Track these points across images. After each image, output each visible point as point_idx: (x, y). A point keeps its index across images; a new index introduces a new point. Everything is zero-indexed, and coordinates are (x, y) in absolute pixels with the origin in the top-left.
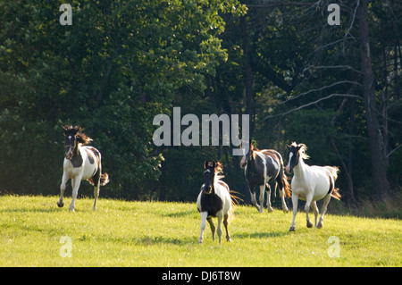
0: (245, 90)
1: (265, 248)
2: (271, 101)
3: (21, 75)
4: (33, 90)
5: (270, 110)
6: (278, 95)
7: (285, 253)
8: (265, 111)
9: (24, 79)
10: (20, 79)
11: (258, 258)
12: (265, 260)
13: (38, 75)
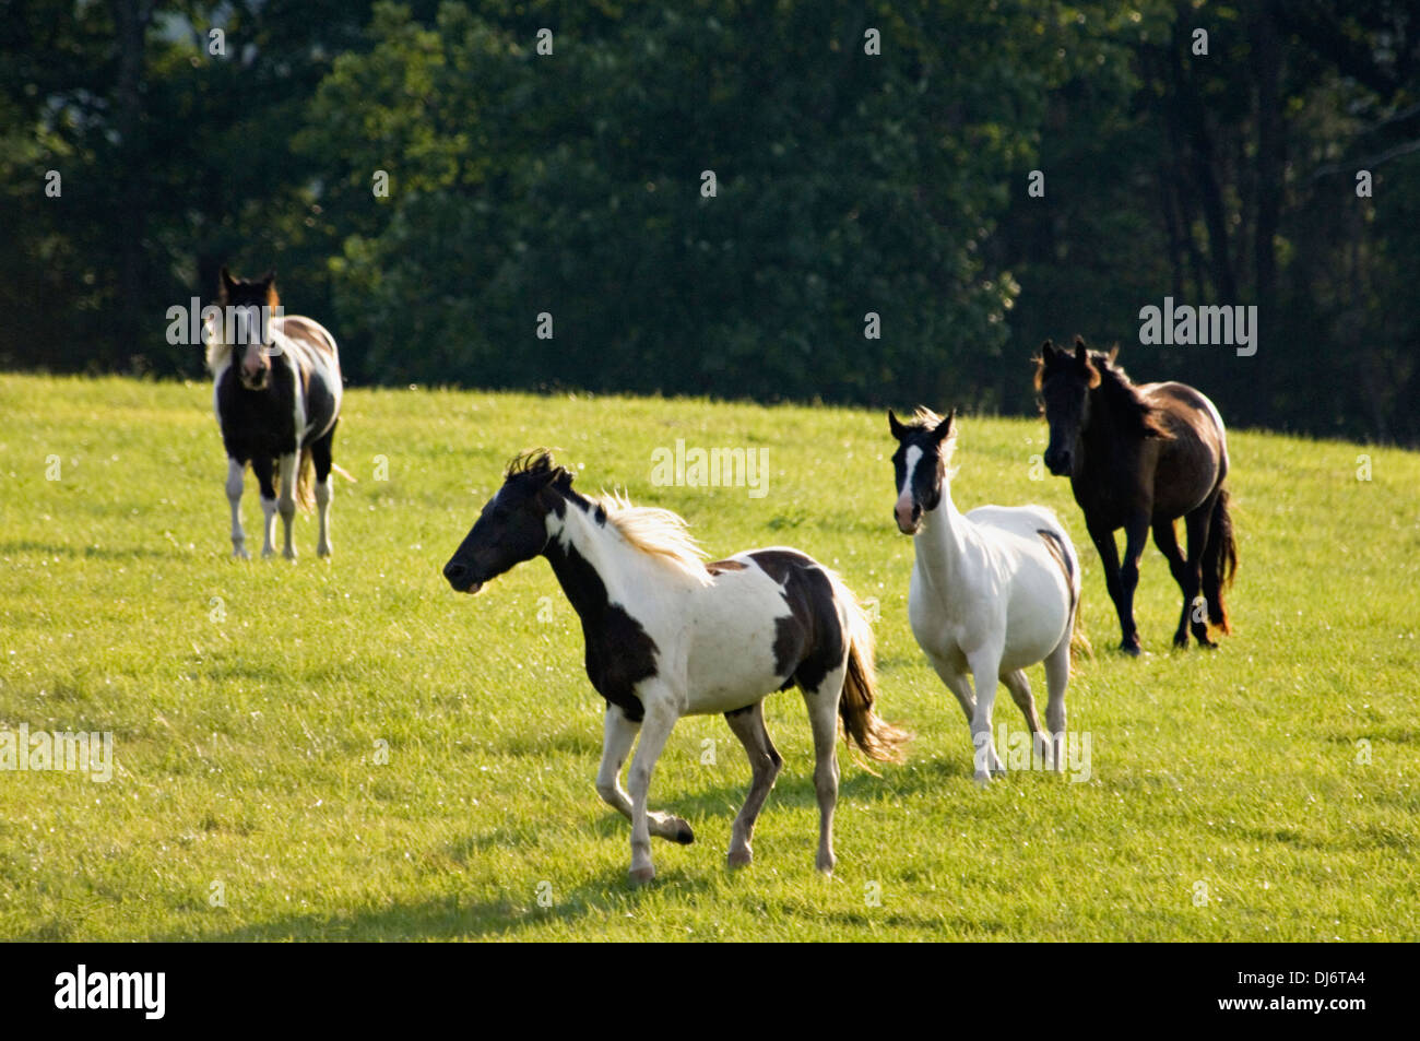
0: (1255, 91)
1: (1312, 557)
2: (1333, 125)
3: (601, 44)
4: (635, 89)
5: (1332, 150)
6: (1356, 106)
7: (1372, 573)
8: (1317, 154)
9: (611, 60)
10: (597, 58)
11: (1292, 587)
12: (1313, 590)
13: (651, 47)
